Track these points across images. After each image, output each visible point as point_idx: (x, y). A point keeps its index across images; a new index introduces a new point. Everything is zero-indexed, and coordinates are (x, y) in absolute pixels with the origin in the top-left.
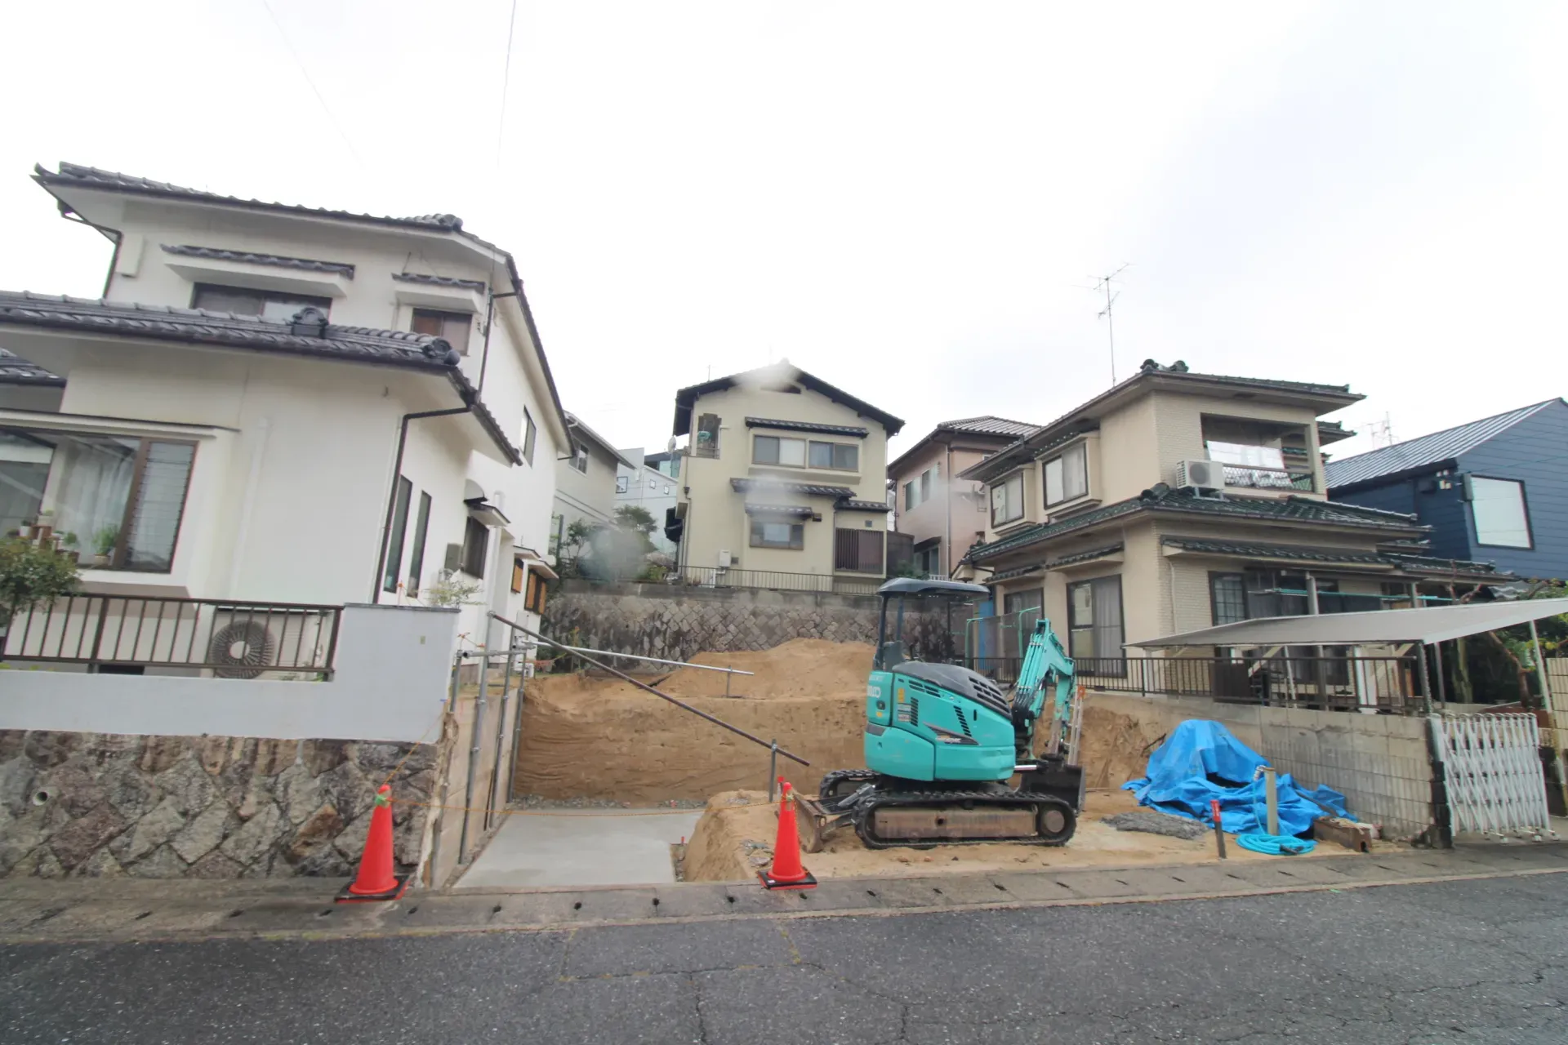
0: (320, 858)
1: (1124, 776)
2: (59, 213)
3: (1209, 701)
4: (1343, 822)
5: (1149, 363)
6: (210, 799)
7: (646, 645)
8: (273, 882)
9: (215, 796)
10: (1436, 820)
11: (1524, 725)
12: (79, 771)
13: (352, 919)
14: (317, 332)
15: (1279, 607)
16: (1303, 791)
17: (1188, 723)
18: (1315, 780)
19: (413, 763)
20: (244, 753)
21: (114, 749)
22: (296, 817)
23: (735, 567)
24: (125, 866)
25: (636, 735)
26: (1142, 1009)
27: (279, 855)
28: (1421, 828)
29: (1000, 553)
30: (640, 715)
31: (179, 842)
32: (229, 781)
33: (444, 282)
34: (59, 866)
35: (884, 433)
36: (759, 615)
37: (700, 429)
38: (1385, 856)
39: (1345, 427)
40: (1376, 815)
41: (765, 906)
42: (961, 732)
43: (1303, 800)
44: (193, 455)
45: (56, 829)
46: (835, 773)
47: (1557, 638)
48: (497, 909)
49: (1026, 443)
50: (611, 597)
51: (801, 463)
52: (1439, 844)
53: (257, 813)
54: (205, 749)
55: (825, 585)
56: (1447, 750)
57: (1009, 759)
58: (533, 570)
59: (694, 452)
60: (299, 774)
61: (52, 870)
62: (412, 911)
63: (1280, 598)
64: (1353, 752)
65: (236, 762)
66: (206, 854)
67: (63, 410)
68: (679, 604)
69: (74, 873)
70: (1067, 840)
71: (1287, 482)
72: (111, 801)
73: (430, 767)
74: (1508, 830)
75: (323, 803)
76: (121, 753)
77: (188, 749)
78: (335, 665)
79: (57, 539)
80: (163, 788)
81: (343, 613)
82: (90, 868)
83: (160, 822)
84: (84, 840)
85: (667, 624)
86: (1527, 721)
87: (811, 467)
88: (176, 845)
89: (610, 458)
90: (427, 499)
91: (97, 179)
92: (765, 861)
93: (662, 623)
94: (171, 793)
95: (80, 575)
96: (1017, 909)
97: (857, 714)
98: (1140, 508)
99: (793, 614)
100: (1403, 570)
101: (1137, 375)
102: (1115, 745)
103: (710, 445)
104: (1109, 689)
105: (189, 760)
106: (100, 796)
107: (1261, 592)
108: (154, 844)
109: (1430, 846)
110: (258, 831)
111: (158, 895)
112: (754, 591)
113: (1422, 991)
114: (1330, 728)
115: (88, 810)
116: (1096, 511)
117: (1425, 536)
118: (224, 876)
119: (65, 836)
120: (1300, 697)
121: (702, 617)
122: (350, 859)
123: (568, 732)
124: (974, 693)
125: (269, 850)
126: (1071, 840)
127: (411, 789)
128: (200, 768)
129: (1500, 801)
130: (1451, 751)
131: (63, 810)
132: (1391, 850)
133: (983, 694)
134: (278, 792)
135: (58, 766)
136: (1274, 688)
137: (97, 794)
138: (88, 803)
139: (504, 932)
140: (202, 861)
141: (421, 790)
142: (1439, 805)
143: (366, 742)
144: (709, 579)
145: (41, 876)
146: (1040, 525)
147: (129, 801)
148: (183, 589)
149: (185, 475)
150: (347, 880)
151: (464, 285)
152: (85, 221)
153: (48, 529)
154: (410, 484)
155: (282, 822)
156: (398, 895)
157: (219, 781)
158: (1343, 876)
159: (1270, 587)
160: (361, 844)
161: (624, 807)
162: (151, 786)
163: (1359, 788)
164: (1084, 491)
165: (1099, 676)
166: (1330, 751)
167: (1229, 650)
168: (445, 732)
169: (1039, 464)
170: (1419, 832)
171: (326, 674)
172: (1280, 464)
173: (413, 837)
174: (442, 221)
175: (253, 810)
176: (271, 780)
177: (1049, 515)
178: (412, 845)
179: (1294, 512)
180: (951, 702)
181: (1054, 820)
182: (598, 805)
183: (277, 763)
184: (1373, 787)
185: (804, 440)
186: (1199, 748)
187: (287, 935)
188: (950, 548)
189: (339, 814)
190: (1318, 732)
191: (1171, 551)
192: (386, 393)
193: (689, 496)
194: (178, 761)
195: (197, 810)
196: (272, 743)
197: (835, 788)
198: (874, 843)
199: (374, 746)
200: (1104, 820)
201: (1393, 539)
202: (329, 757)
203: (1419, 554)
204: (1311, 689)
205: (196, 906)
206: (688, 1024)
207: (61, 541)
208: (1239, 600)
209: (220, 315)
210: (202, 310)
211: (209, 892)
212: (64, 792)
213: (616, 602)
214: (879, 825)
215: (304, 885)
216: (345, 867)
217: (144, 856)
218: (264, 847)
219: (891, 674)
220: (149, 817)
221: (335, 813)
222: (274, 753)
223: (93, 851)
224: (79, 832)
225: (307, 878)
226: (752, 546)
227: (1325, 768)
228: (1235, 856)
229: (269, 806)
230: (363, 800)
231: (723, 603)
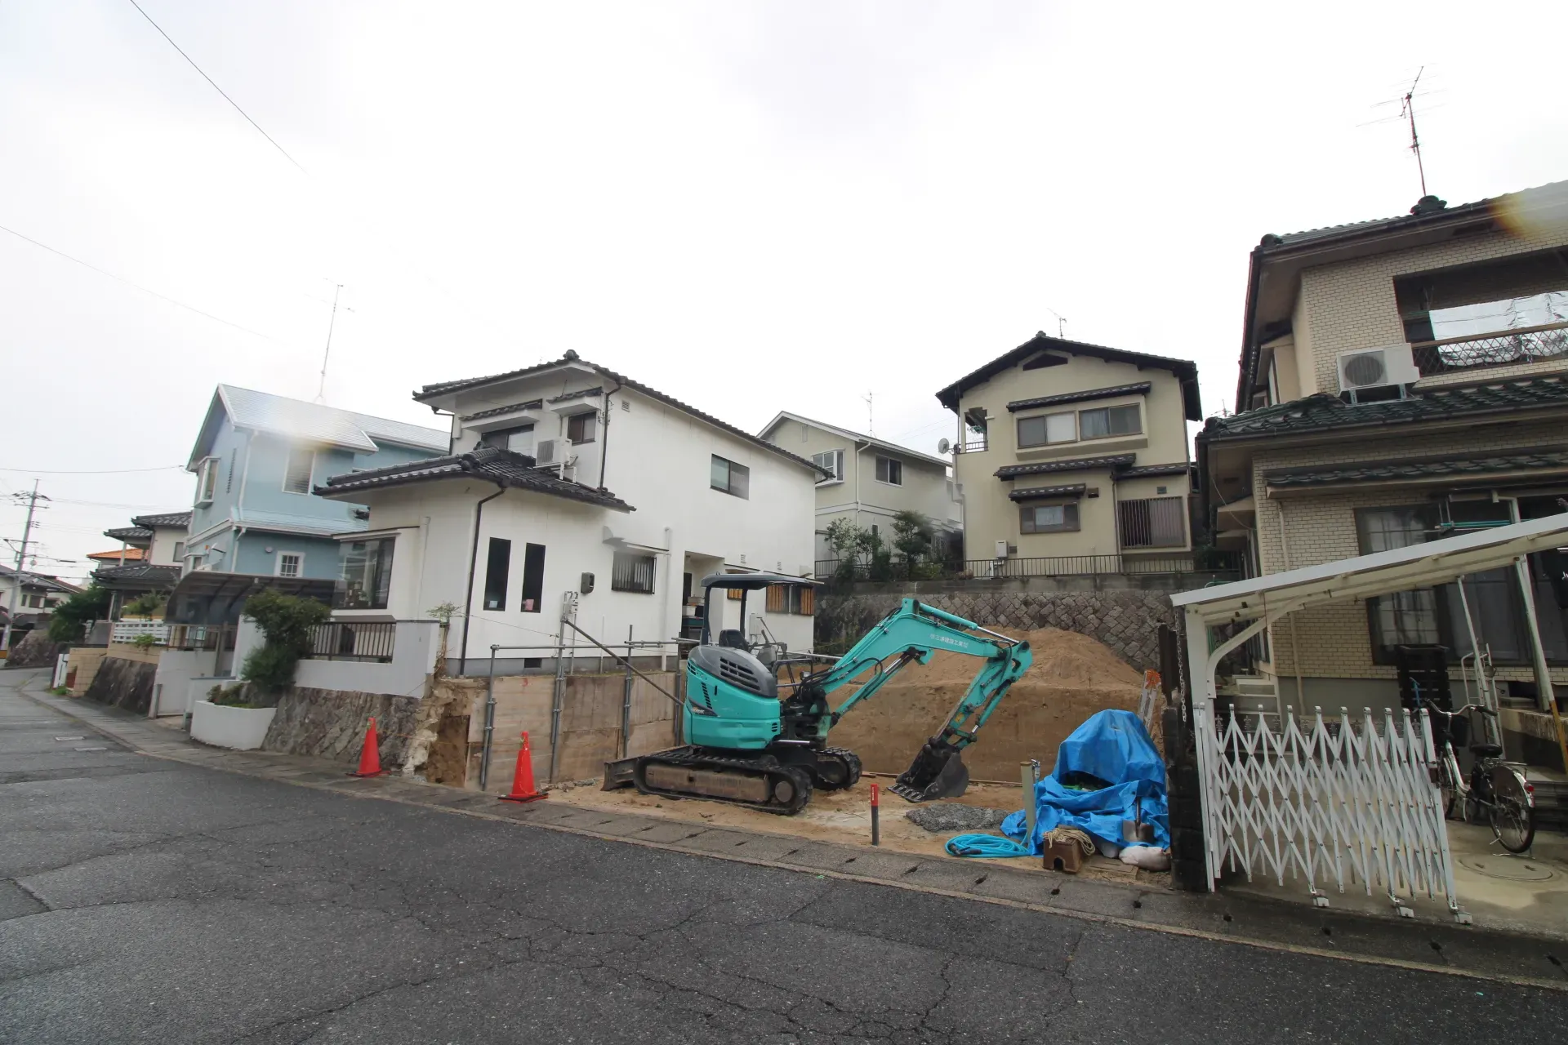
2: (432, 412)
9: (351, 721)
12: (320, 707)
19: (412, 708)
20: (363, 700)
21: (329, 697)
23: (1012, 556)
24: (321, 753)
31: (337, 743)
32: (356, 714)
33: (577, 396)
34: (306, 751)
35: (1176, 381)
36: (1030, 604)
44: (394, 545)
45: (309, 733)
50: (892, 596)
51: (1074, 439)
54: (353, 698)
55: (1111, 566)
57: (762, 732)
59: (963, 449)
60: (377, 712)
61: (303, 752)
65: (360, 705)
66: (342, 750)
68: (951, 598)
69: (308, 754)
70: (797, 810)
72: (324, 722)
75: (380, 728)
76: (331, 699)
77: (348, 698)
78: (393, 654)
82: (312, 752)
83: (334, 732)
84: (314, 739)
87: (1082, 440)
90: (535, 548)
94: (340, 719)
99: (1068, 601)
105: (349, 703)
108: (330, 743)
110: (358, 741)
112: (1024, 580)
115: (318, 725)
119: (310, 737)
121: (973, 609)
128: (350, 707)
131: (312, 725)
133: (728, 672)
135: (315, 705)
137: (321, 718)
138: (318, 722)
140: (340, 753)
143: (399, 696)
144: (986, 571)
145: (300, 754)
147: (329, 722)
148: (391, 616)
154: (507, 541)
162: (336, 715)
175: (360, 729)
176: (368, 715)
183: (371, 706)
185: (1074, 412)
189: (383, 734)
192: (468, 490)
193: (963, 493)
194: (345, 704)
195: (345, 728)
196: (371, 696)
199: (401, 699)
202: (387, 704)
212: (314, 717)
217: (327, 749)
220: (332, 730)
222: (372, 701)
223: (315, 745)
224: (314, 735)
226: (1023, 533)
229: (365, 728)
231: (993, 594)
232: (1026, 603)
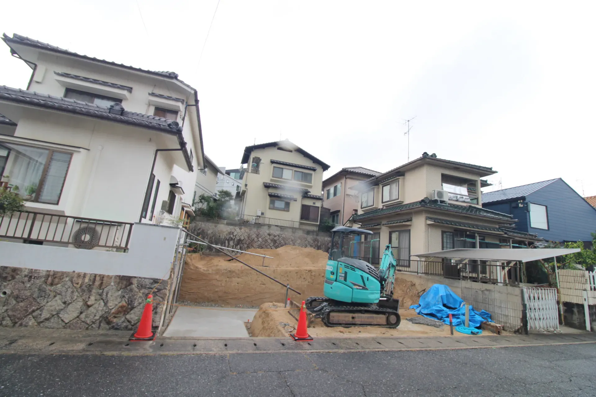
0: (120, 323)
1: (410, 303)
2: (11, 54)
3: (442, 277)
4: (493, 324)
5: (425, 153)
6: (75, 297)
7: (227, 244)
8: (101, 332)
9: (77, 296)
10: (523, 324)
11: (552, 293)
12: (20, 283)
13: (139, 348)
14: (120, 113)
15: (465, 245)
16: (476, 312)
17: (436, 285)
18: (480, 308)
19: (159, 287)
20: (90, 280)
21: (36, 275)
22: (111, 306)
23: (263, 216)
24: (39, 323)
25: (228, 279)
26: (444, 388)
27: (103, 321)
28: (518, 327)
29: (364, 218)
30: (230, 271)
31: (62, 314)
32: (83, 291)
33: (169, 98)
34: (11, 322)
35: (322, 170)
36: (271, 235)
37: (253, 162)
38: (506, 336)
39: (488, 182)
40: (502, 322)
41: (296, 347)
42: (363, 285)
43: (476, 315)
44: (71, 158)
45: (10, 307)
46: (311, 298)
47: (561, 262)
48: (195, 346)
49: (377, 178)
50: (214, 224)
51: (291, 178)
52: (524, 333)
53: (95, 304)
54: (74, 277)
55: (297, 225)
56: (528, 299)
57: (378, 296)
58: (187, 212)
59: (250, 171)
60: (113, 289)
61: (8, 324)
62: (162, 345)
63: (465, 242)
64: (494, 299)
65: (86, 283)
66: (73, 319)
67: (15, 135)
68: (240, 229)
69: (17, 325)
70: (397, 326)
71: (469, 200)
72: (34, 296)
73: (165, 289)
74: (546, 329)
75: (121, 301)
76: (39, 277)
77: (67, 277)
78: (129, 247)
79: (11, 188)
80: (56, 292)
81: (133, 226)
82: (24, 323)
83: (54, 306)
84: (21, 312)
85: (235, 236)
86: (553, 291)
87: (294, 180)
88: (60, 315)
89: (215, 170)
90: (159, 182)
91: (29, 42)
92: (291, 330)
93: (233, 236)
94: (59, 294)
95: (25, 203)
96: (388, 351)
97: (312, 275)
98: (420, 206)
99: (284, 236)
100: (508, 234)
101: (421, 157)
102: (407, 292)
103: (256, 170)
104: (403, 271)
105: (67, 281)
106: (29, 294)
107: (459, 239)
108: (51, 314)
109: (521, 333)
110: (95, 311)
111: (54, 335)
112: (269, 226)
113: (535, 384)
114: (487, 290)
115: (24, 299)
116: (401, 205)
117: (515, 222)
118: (80, 329)
119: (13, 310)
120: (470, 278)
121: (249, 234)
122: (132, 324)
123: (201, 277)
124: (368, 271)
125: (99, 319)
126: (398, 327)
127: (157, 297)
128: (71, 285)
129: (544, 319)
130: (529, 300)
131: (13, 299)
132: (508, 334)
133: (371, 271)
134: (103, 296)
135: (11, 281)
136: (461, 274)
137: (28, 293)
138: (24, 297)
139: (201, 354)
140: (71, 322)
141: (162, 298)
142: (524, 320)
143: (140, 278)
144: (252, 220)
145: (3, 326)
146: (379, 209)
147: (41, 297)
148: (63, 212)
149: (67, 166)
150: (132, 332)
151: (177, 100)
152: (20, 58)
153: (7, 183)
154: (155, 176)
155: (105, 308)
156: (154, 338)
157: (79, 290)
158: (495, 343)
159: (463, 238)
160: (137, 318)
161: (222, 307)
162: (51, 291)
163: (496, 312)
164: (397, 198)
165: (400, 266)
166: (486, 298)
167: (450, 260)
168: (171, 275)
169: (381, 186)
170: (517, 328)
171: (125, 249)
172: (467, 194)
173: (158, 316)
174: (170, 74)
175: (93, 303)
176: (101, 291)
177: (383, 206)
178: (157, 319)
179: (471, 211)
180: (360, 274)
181: (393, 319)
182: (212, 306)
183: (104, 284)
184: (501, 311)
185: (292, 170)
186: (440, 294)
187: (115, 353)
188: (343, 215)
189: (128, 306)
190: (482, 291)
191: (429, 222)
192: (150, 140)
193: (247, 188)
194: (63, 281)
195: (70, 302)
196: (102, 276)
197: (311, 304)
198: (329, 325)
199: (143, 279)
200: (407, 319)
201: (504, 223)
202: (125, 282)
203: (512, 229)
204: (474, 275)
205: (72, 340)
206: (286, 391)
207: (12, 189)
208: (451, 242)
209: (81, 103)
210: (75, 100)
211: (76, 335)
212: (14, 292)
213: (216, 226)
214: (331, 318)
215: (114, 333)
216: (130, 327)
217: (47, 319)
218: (97, 318)
219: (337, 262)
220: (49, 304)
221: (126, 305)
222: (102, 280)
223: (25, 317)
224: (20, 308)
225: (114, 331)
226: (270, 209)
227: (484, 304)
228: (456, 334)
229: (100, 301)
230: (138, 300)
231: (257, 230)
232: (269, 235)
